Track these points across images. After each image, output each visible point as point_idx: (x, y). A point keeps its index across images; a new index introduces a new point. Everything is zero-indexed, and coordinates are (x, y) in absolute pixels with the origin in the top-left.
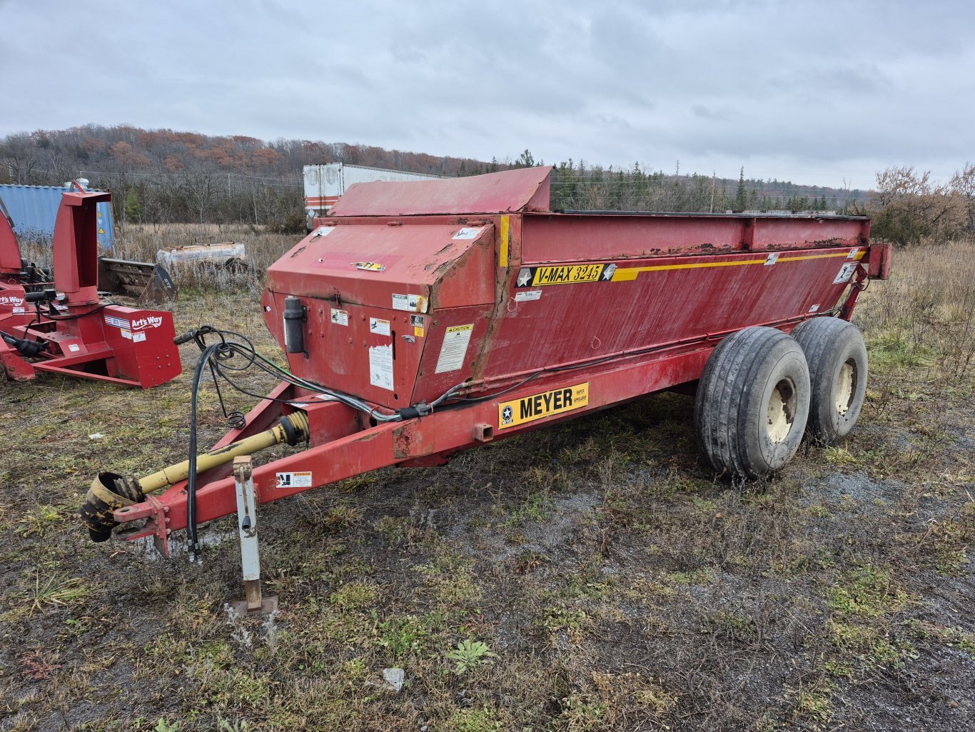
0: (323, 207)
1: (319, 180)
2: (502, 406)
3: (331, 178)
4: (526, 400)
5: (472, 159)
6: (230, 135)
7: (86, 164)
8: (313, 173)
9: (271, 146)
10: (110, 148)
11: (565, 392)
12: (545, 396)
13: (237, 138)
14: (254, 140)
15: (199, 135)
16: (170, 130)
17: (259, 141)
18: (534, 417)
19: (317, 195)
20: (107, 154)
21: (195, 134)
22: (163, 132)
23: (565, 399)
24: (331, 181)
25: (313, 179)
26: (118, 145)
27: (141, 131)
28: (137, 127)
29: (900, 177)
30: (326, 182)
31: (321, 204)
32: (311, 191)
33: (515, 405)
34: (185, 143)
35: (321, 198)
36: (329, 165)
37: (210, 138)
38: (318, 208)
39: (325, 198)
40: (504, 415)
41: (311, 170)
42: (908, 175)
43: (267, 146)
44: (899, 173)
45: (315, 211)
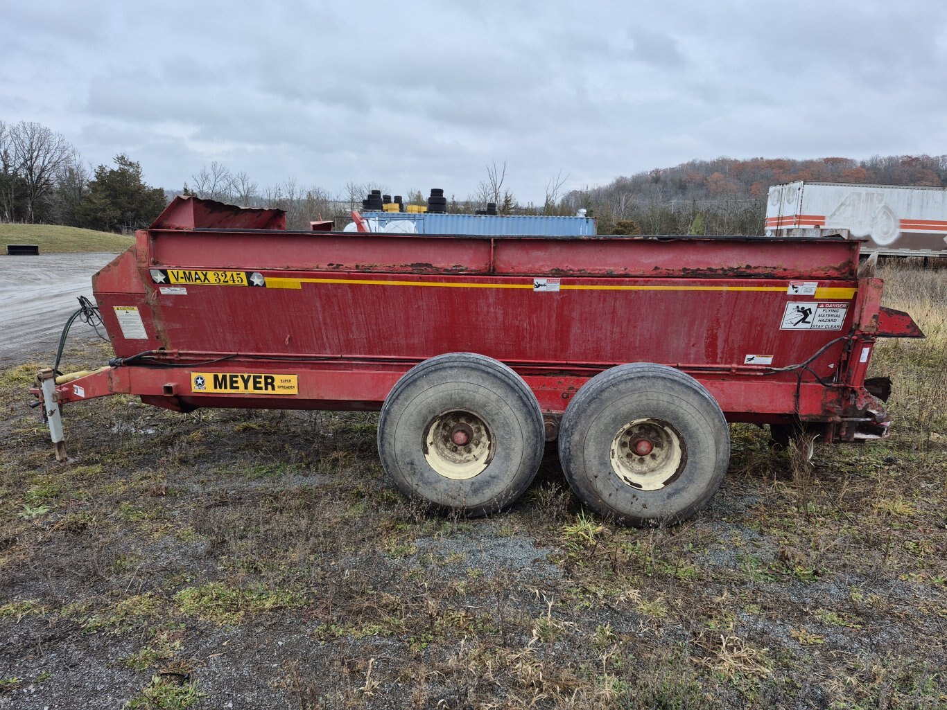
0: (779, 228)
1: (780, 200)
2: (194, 375)
3: (791, 197)
4: (220, 376)
6: (821, 157)
7: (683, 194)
8: (776, 193)
9: (863, 164)
10: (706, 180)
11: (266, 378)
12: (242, 377)
13: (827, 160)
14: (846, 160)
15: (789, 160)
16: (762, 158)
17: (852, 161)
18: (229, 390)
19: (776, 216)
20: (701, 185)
21: (785, 159)
22: (756, 160)
23: (267, 384)
24: (791, 201)
25: (775, 199)
26: (712, 176)
27: (736, 161)
28: (733, 158)
30: (786, 201)
31: (778, 224)
32: (772, 212)
33: (209, 377)
34: (773, 169)
35: (779, 218)
36: (791, 185)
37: (799, 162)
38: (775, 228)
39: (782, 218)
40: (197, 382)
41: (775, 191)
43: (859, 165)
45: (772, 231)
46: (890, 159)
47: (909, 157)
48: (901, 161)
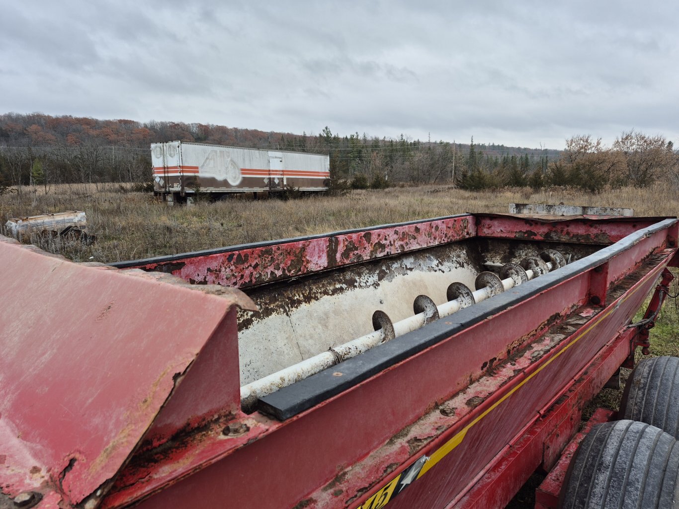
0: (166, 175)
1: (163, 154)
3: (172, 152)
5: (290, 133)
6: (116, 118)
7: (7, 141)
8: (158, 149)
9: (146, 126)
10: (26, 130)
13: (120, 121)
14: (133, 121)
15: (93, 119)
16: (70, 116)
17: (137, 123)
19: (161, 165)
20: (23, 134)
21: (89, 118)
22: (65, 118)
24: (172, 155)
25: (159, 153)
26: (31, 127)
27: (49, 117)
28: (46, 114)
29: (582, 142)
30: (168, 155)
31: (165, 172)
32: (157, 162)
34: (82, 125)
35: (164, 168)
36: (170, 143)
37: (100, 121)
38: (163, 175)
39: (168, 168)
42: (587, 141)
43: (143, 126)
44: (581, 139)
45: (160, 177)
46: (162, 123)
47: (173, 123)
48: (168, 125)
